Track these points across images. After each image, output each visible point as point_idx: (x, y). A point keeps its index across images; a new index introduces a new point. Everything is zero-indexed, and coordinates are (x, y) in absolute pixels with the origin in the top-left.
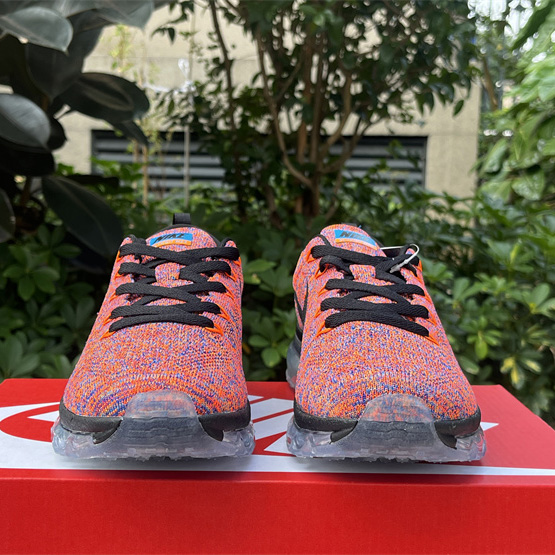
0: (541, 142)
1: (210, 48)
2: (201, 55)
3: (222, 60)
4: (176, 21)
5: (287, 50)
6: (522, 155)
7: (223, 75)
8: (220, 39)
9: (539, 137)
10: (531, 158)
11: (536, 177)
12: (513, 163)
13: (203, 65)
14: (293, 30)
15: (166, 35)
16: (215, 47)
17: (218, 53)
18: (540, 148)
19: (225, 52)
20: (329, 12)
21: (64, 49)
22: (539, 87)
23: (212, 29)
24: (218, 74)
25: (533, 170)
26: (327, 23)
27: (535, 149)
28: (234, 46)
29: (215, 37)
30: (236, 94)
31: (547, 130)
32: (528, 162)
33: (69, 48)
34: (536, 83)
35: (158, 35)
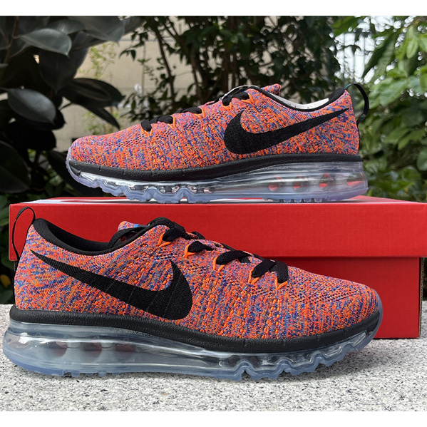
0: (383, 136)
1: (158, 69)
2: (153, 75)
3: (167, 76)
4: (137, 46)
5: (211, 69)
6: (371, 146)
7: (168, 86)
8: (166, 63)
9: (381, 133)
10: (377, 147)
11: (380, 160)
12: (365, 152)
13: (154, 81)
14: (214, 56)
15: (130, 55)
16: (162, 68)
17: (164, 71)
18: (382, 140)
19: (169, 71)
20: (240, 34)
21: (67, 54)
22: (381, 98)
23: (159, 56)
24: (164, 86)
25: (379, 155)
26: (240, 41)
27: (379, 141)
28: (175, 67)
29: (162, 61)
30: (178, 99)
31: (387, 128)
32: (375, 149)
33: (70, 53)
34: (378, 95)
35: (125, 55)
